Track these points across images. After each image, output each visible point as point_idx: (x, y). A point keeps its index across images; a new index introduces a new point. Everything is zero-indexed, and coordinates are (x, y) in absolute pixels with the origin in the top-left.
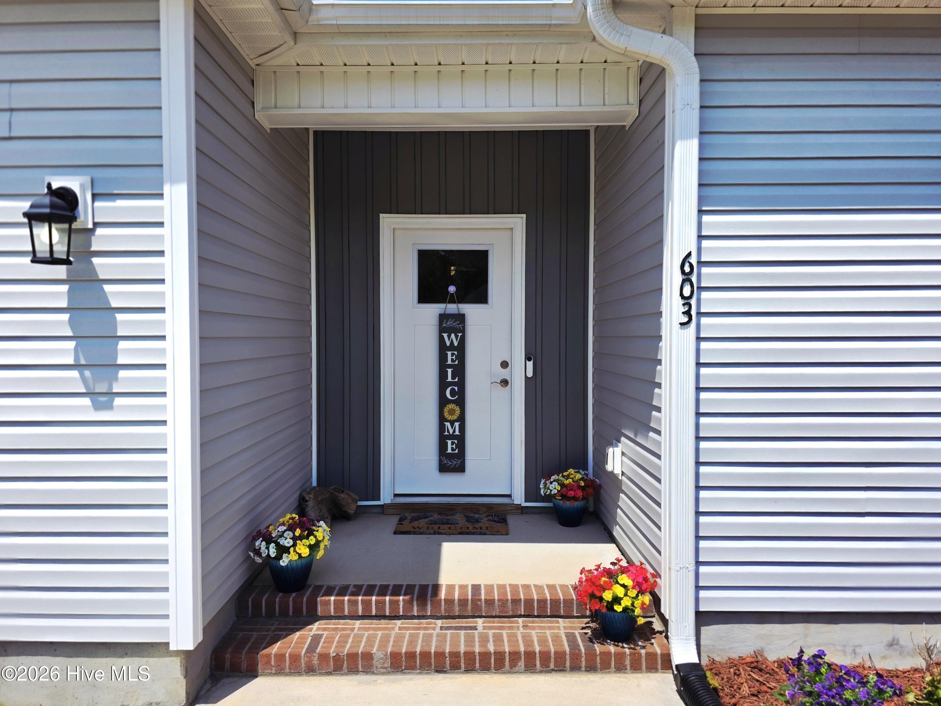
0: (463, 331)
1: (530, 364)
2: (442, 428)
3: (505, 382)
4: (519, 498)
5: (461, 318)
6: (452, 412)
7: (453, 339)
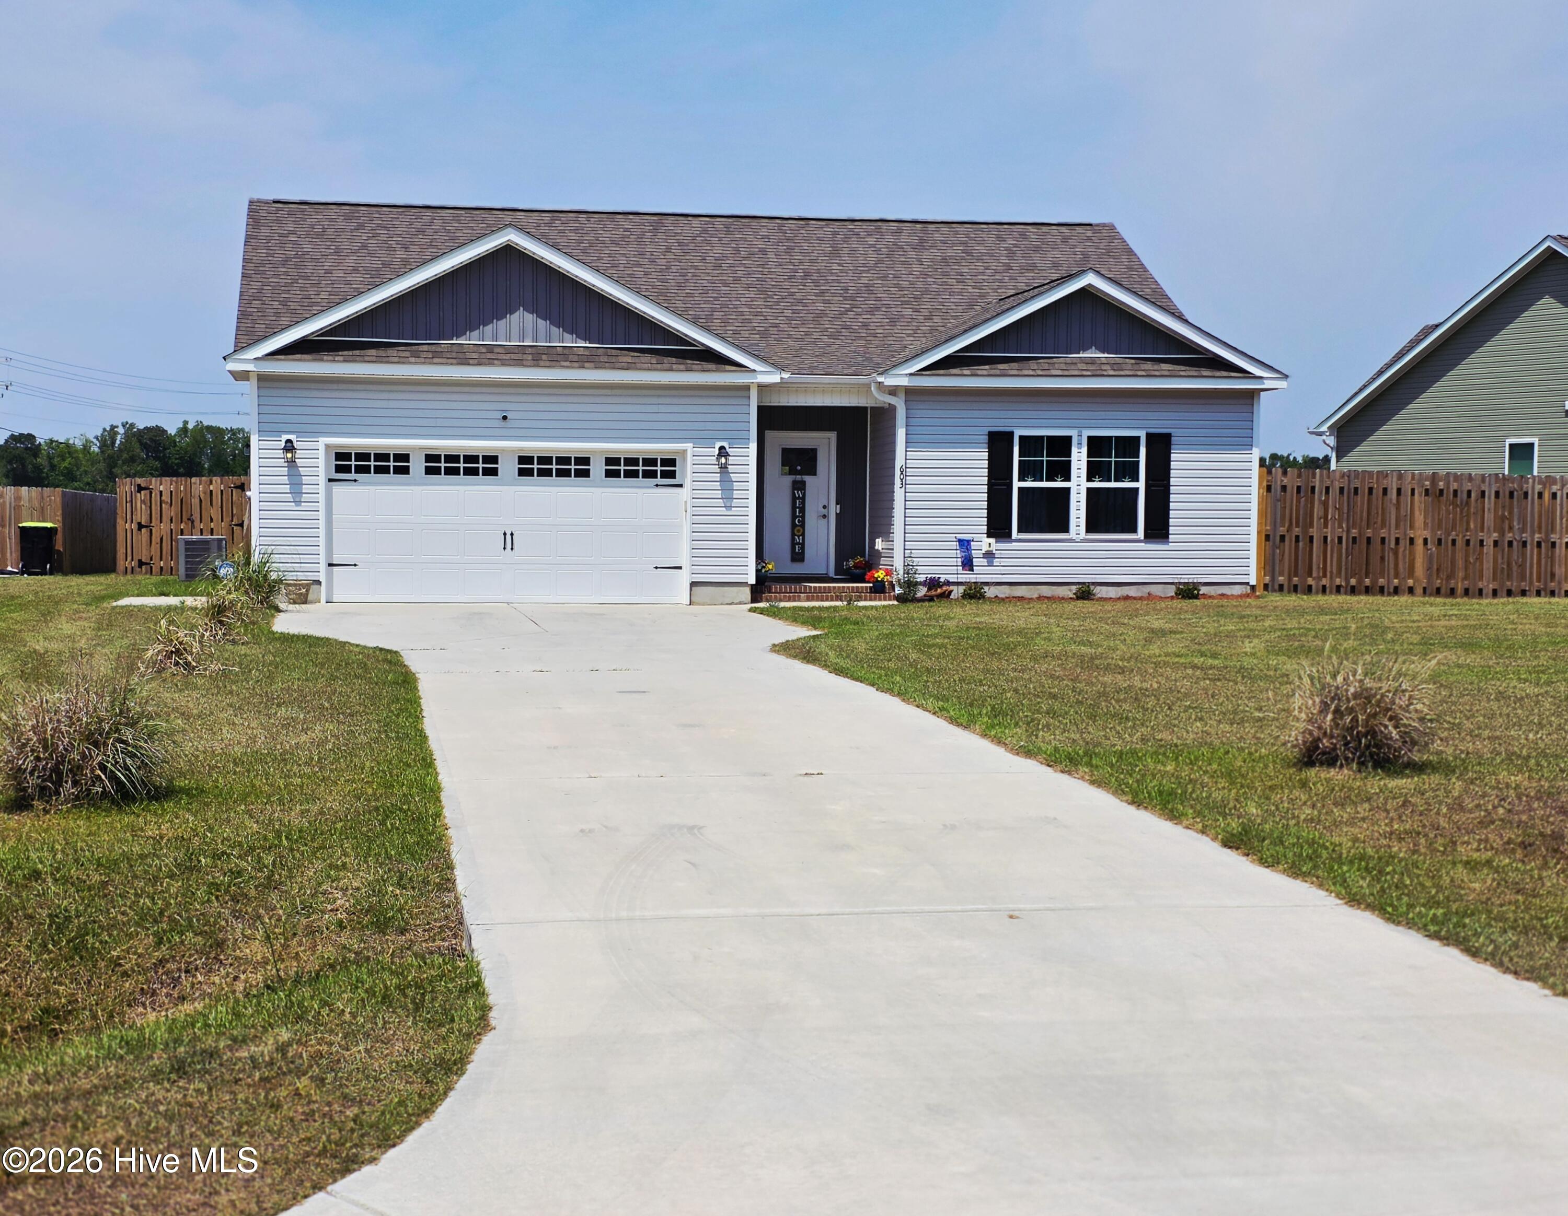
0: (805, 490)
1: (838, 506)
2: (793, 539)
3: (824, 516)
4: (832, 574)
5: (803, 483)
6: (798, 531)
7: (799, 494)
